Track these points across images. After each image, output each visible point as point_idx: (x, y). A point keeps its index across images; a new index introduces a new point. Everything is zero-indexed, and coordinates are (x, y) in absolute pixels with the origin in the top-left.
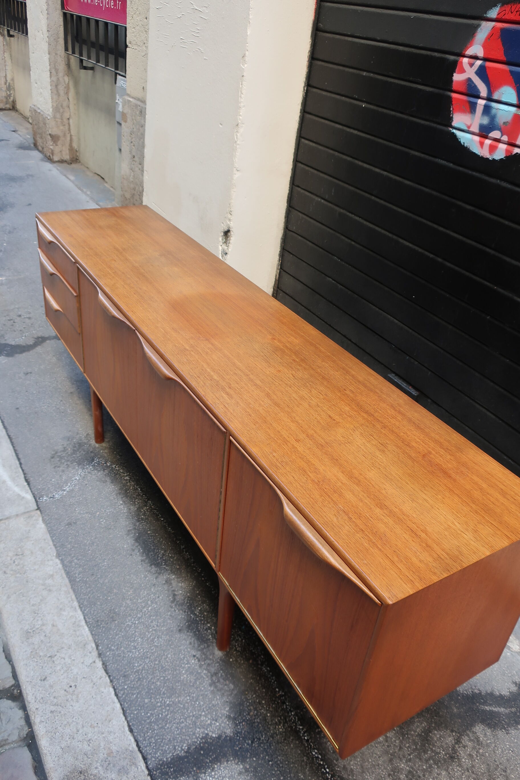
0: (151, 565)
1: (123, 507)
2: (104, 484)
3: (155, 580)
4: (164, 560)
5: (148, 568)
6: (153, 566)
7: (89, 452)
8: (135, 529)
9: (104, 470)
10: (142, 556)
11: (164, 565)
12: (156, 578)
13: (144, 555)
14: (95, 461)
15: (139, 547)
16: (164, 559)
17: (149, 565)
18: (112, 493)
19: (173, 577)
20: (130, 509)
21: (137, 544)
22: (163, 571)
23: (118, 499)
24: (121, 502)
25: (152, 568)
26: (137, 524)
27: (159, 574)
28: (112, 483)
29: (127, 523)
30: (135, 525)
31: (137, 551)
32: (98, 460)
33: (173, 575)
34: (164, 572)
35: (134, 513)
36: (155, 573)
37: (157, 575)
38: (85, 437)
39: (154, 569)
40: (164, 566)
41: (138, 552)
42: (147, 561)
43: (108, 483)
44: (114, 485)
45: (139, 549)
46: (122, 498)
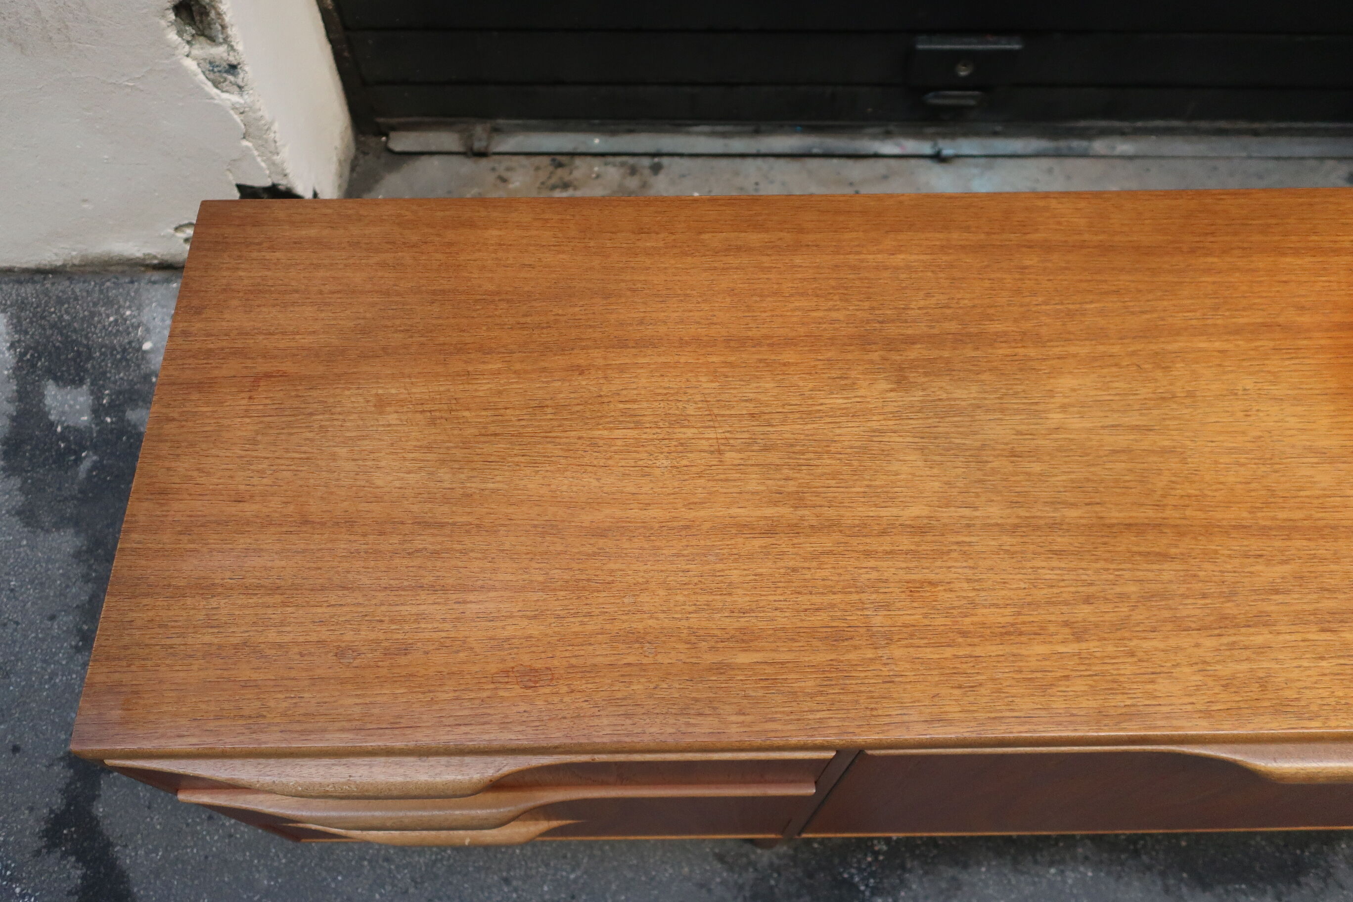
0: (1299, 884)
1: (1073, 871)
2: (965, 889)
3: (1345, 892)
4: (1286, 846)
5: (1304, 892)
6: (1303, 880)
7: (807, 881)
8: (1163, 874)
9: (903, 868)
10: (1264, 892)
11: (1303, 852)
12: (1341, 887)
13: (1260, 885)
14: (857, 879)
15: (1230, 887)
16: (1282, 843)
17: (1294, 886)
18: (1009, 881)
19: (1344, 846)
20: (1086, 858)
21: (1220, 890)
22: (1322, 863)
23: (1038, 875)
24: (1053, 871)
25: (1307, 884)
26: (1145, 858)
27: (1329, 874)
28: (965, 866)
29: (1136, 884)
30: (1149, 868)
31: (1244, 897)
32: (853, 871)
33: (1340, 846)
34: (1326, 861)
35: (1105, 855)
36: (1327, 885)
37: (1329, 881)
38: (731, 869)
39: (1311, 881)
40: (1307, 854)
41: (1246, 894)
42: (1282, 887)
43: (964, 877)
44: (979, 864)
45: (1236, 890)
46: (1036, 862)
